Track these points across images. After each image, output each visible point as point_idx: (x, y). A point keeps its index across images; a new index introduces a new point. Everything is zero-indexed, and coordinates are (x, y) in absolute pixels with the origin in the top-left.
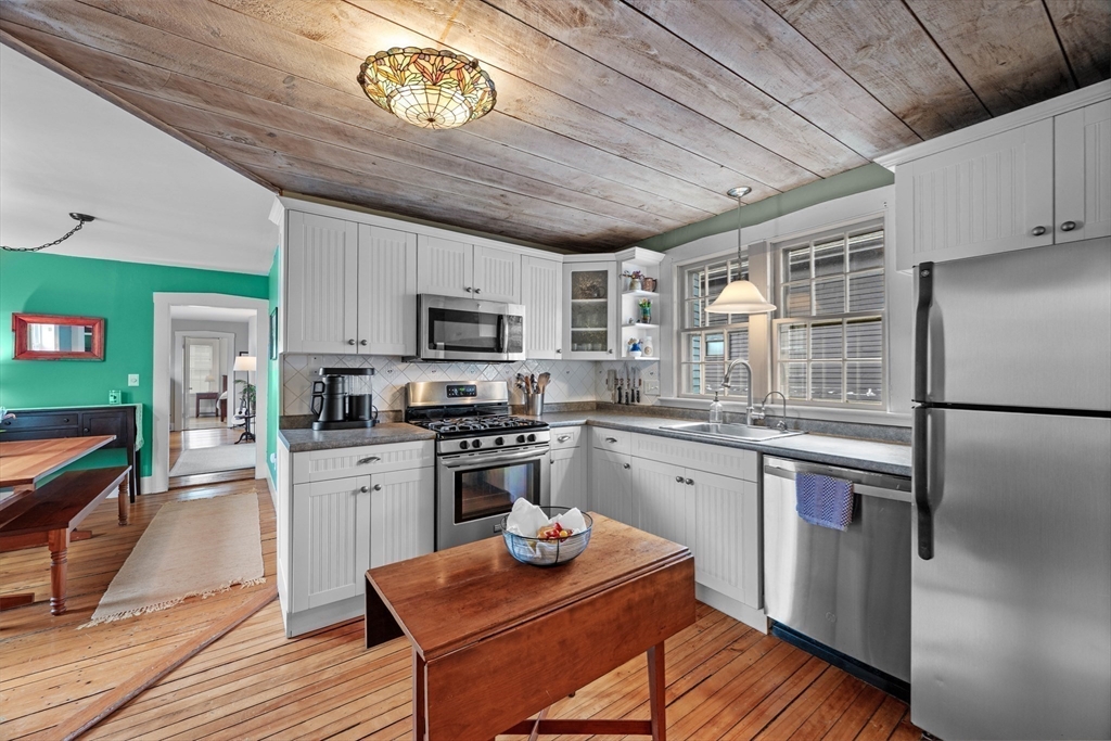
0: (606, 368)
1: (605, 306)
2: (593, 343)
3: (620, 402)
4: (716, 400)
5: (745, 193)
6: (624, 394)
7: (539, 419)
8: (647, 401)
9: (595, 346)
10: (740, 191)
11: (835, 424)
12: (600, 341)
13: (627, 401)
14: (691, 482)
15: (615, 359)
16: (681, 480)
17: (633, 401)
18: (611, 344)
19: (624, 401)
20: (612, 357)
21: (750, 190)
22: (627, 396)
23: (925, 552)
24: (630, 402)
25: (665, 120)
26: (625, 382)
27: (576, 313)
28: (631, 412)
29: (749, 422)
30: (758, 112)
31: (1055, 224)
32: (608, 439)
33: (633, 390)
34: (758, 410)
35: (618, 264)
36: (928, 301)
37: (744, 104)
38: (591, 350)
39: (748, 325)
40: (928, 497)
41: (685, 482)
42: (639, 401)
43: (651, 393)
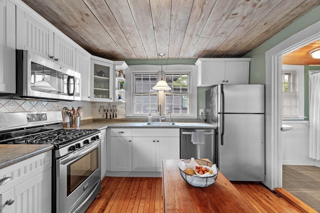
0: (98, 105)
1: (108, 81)
2: (102, 95)
3: (106, 118)
4: (150, 115)
5: (164, 55)
6: (109, 115)
7: (78, 128)
8: (119, 117)
9: (103, 96)
10: (162, 54)
11: (181, 120)
12: (106, 94)
13: (110, 117)
14: (158, 141)
15: (112, 102)
16: (154, 141)
17: (113, 117)
18: (111, 96)
19: (109, 117)
21: (165, 55)
22: (110, 116)
23: (222, 144)
24: (112, 118)
25: (179, 24)
26: (109, 110)
27: (96, 81)
28: (112, 121)
29: (161, 121)
30: (194, 36)
31: (226, 80)
32: (120, 132)
33: (113, 114)
34: (162, 117)
35: (114, 66)
36: (222, 92)
37: (195, 32)
38: (102, 98)
39: (157, 93)
40: (222, 132)
41: (156, 142)
42: (116, 117)
43: (121, 114)
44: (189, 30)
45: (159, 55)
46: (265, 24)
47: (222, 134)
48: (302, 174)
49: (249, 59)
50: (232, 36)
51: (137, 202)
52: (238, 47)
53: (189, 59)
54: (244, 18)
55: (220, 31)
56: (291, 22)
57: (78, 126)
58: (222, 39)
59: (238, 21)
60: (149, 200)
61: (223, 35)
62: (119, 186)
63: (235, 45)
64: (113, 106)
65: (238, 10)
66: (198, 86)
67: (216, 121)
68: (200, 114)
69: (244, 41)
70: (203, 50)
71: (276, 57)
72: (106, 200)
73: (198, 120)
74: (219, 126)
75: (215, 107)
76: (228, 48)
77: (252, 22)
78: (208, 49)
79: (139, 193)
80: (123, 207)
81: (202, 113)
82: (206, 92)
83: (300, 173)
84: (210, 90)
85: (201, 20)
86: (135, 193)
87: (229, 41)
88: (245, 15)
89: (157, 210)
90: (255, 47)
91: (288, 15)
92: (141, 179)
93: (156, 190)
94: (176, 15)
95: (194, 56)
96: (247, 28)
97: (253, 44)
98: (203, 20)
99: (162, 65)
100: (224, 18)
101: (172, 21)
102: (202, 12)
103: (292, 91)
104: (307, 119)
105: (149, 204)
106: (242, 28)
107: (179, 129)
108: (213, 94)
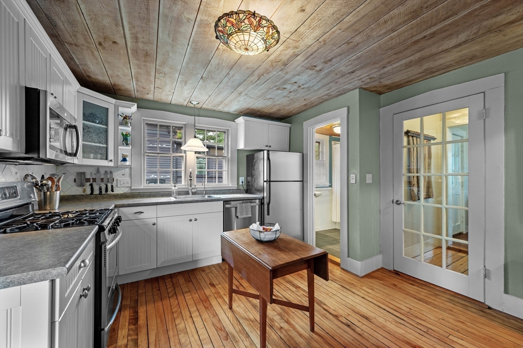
1: (106, 131)
2: (94, 154)
3: (92, 193)
4: (175, 187)
5: (197, 104)
6: (96, 188)
7: (57, 211)
9: (97, 156)
10: (194, 102)
14: (196, 220)
16: (191, 220)
17: (107, 190)
18: (111, 156)
19: (96, 192)
20: (111, 164)
22: (100, 189)
23: (268, 214)
24: (103, 192)
25: (233, 82)
26: (98, 180)
27: (86, 131)
28: (104, 198)
29: (191, 194)
30: (243, 94)
31: (269, 145)
32: (136, 213)
33: (107, 185)
34: (193, 189)
35: (116, 107)
36: (268, 158)
37: (246, 92)
38: (93, 158)
39: (184, 155)
40: (268, 202)
41: (193, 220)
42: (113, 191)
43: (123, 186)
44: (240, 89)
45: (190, 102)
46: (305, 100)
47: (269, 204)
48: (328, 236)
49: (290, 125)
50: (278, 102)
51: (180, 298)
52: (281, 111)
53: (228, 113)
54: (291, 92)
55: (269, 96)
56: (321, 103)
57: (57, 207)
58: (269, 103)
59: (286, 93)
60: (195, 291)
61: (271, 100)
62: (140, 291)
63: (279, 110)
64: (106, 172)
65: (288, 86)
66: (238, 149)
67: (262, 190)
68: (241, 183)
69: (287, 108)
70: (247, 107)
71: (311, 129)
72: (131, 309)
73: (238, 191)
74: (265, 195)
75: (260, 175)
76: (272, 111)
77: (296, 96)
78: (253, 107)
79: (177, 290)
80: (165, 307)
81: (242, 182)
82: (247, 156)
83: (326, 236)
84: (253, 155)
85: (255, 84)
86: (172, 291)
87: (275, 105)
88: (291, 90)
89: (210, 296)
90: (295, 114)
91: (320, 98)
92: (171, 276)
93: (199, 281)
94: (233, 76)
95: (235, 111)
96: (292, 99)
97: (294, 111)
98: (257, 85)
99: (195, 115)
100: (275, 88)
101: (227, 78)
102: (259, 79)
103: (321, 159)
104: (331, 186)
105: (197, 295)
106: (287, 99)
107: (222, 202)
108: (257, 160)
